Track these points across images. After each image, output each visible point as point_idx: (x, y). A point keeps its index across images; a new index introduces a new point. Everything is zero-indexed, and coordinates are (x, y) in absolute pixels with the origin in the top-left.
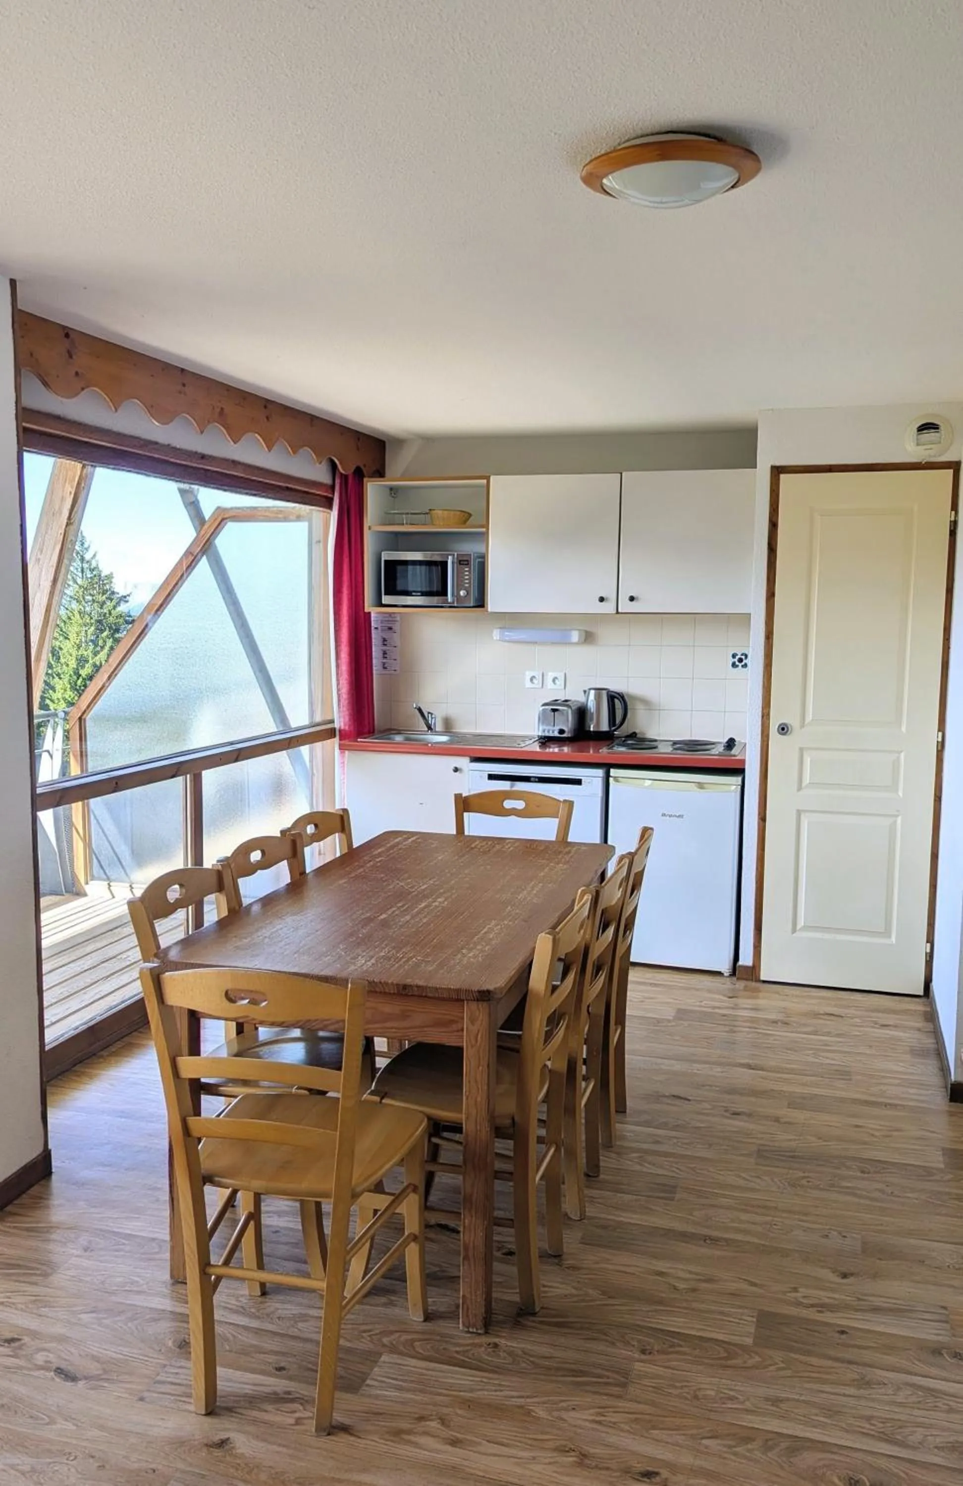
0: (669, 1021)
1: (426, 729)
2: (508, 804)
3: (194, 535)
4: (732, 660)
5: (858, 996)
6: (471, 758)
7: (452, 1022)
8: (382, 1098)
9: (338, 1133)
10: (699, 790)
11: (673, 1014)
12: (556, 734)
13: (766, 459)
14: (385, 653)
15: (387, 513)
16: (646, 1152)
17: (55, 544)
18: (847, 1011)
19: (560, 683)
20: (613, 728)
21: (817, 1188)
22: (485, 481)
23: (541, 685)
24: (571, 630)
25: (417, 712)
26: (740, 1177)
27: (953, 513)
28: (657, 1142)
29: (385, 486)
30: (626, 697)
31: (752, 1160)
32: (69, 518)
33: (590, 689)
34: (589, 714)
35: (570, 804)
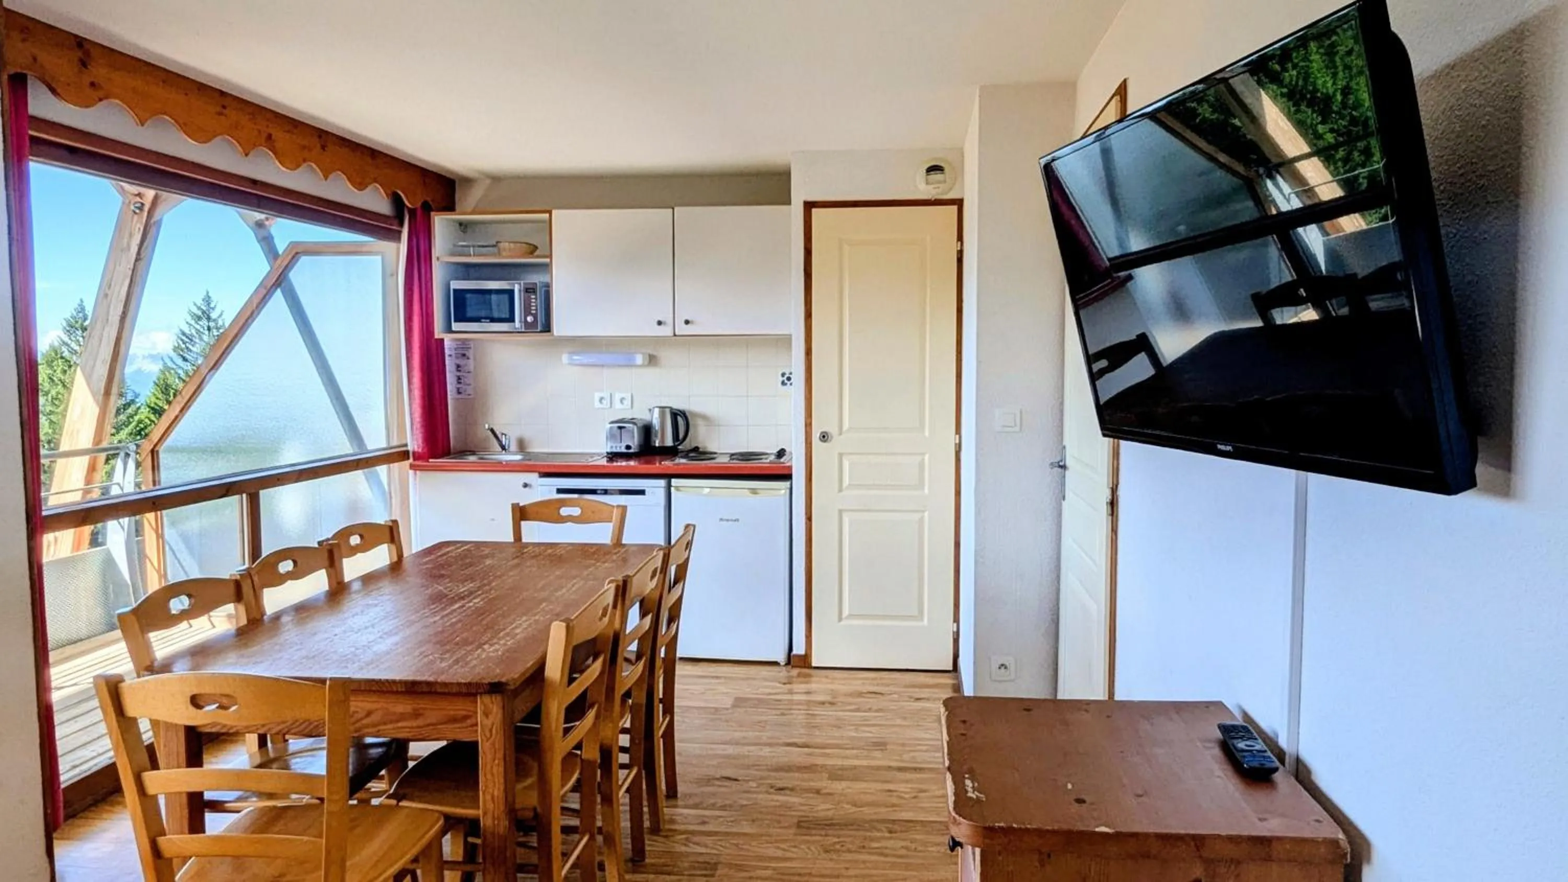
0: (727, 709)
1: (500, 449)
2: (564, 511)
3: (269, 268)
4: (781, 379)
5: (897, 675)
6: (540, 473)
7: (466, 718)
8: (399, 801)
9: (324, 841)
10: (751, 495)
11: (730, 703)
12: (624, 450)
13: (799, 196)
14: (459, 378)
15: (455, 246)
16: (693, 833)
17: (124, 280)
18: (887, 689)
19: (627, 403)
20: (676, 444)
21: (849, 851)
22: (547, 215)
23: (609, 405)
24: (636, 353)
25: (490, 433)
26: (778, 848)
27: (959, 243)
28: (704, 823)
29: (454, 221)
30: (687, 414)
31: (792, 831)
32: (139, 253)
33: (654, 408)
34: (654, 431)
35: (624, 508)
